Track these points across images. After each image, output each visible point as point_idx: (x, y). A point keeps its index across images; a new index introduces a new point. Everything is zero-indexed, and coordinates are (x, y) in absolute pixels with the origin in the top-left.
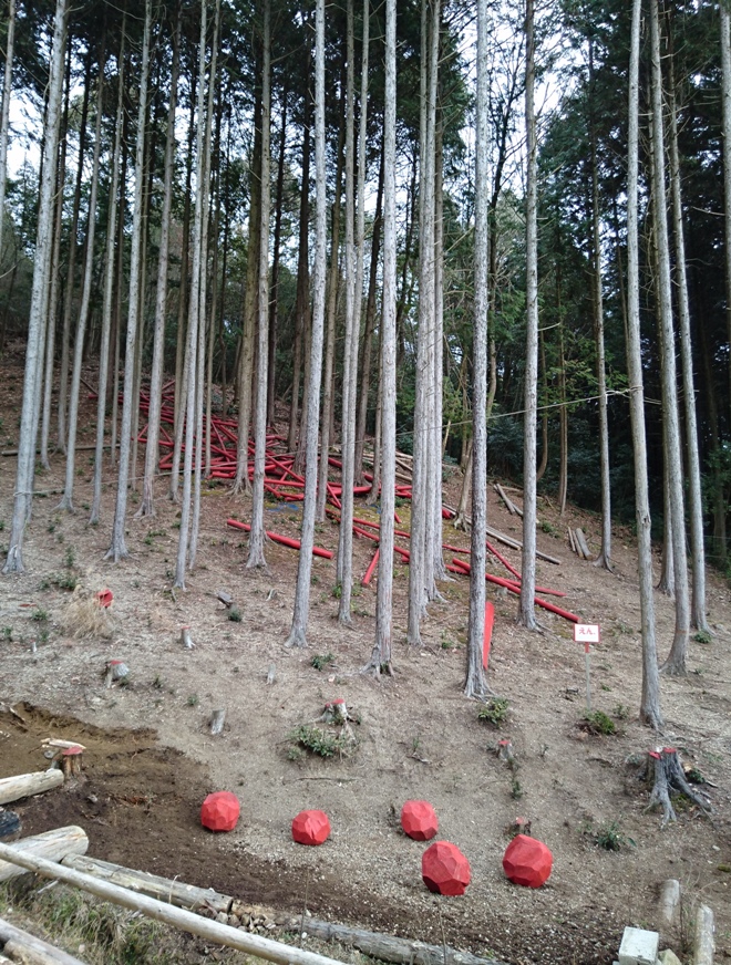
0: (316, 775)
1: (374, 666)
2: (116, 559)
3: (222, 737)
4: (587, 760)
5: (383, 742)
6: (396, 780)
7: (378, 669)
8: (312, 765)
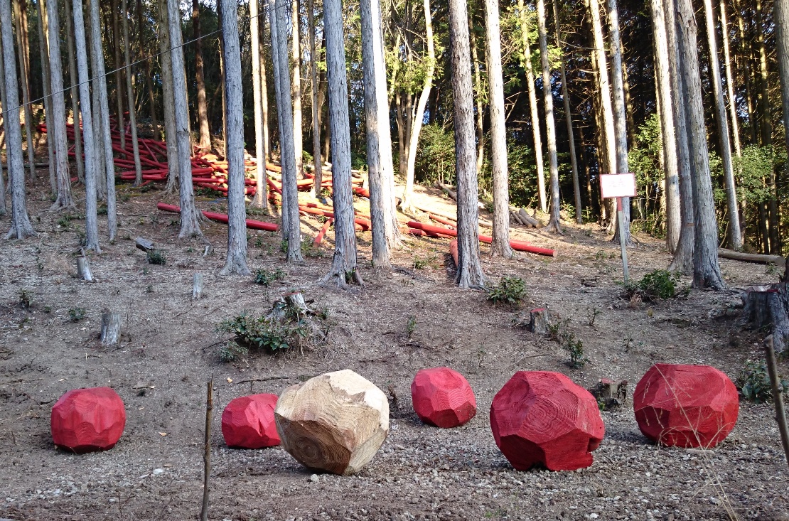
0: (264, 376)
1: (337, 275)
2: (20, 237)
3: (118, 348)
4: (653, 323)
5: (362, 335)
6: (390, 369)
7: (342, 277)
8: (258, 366)
